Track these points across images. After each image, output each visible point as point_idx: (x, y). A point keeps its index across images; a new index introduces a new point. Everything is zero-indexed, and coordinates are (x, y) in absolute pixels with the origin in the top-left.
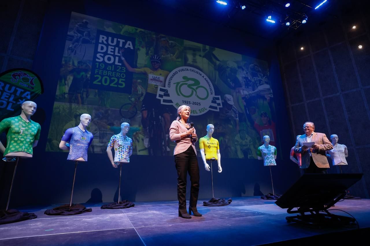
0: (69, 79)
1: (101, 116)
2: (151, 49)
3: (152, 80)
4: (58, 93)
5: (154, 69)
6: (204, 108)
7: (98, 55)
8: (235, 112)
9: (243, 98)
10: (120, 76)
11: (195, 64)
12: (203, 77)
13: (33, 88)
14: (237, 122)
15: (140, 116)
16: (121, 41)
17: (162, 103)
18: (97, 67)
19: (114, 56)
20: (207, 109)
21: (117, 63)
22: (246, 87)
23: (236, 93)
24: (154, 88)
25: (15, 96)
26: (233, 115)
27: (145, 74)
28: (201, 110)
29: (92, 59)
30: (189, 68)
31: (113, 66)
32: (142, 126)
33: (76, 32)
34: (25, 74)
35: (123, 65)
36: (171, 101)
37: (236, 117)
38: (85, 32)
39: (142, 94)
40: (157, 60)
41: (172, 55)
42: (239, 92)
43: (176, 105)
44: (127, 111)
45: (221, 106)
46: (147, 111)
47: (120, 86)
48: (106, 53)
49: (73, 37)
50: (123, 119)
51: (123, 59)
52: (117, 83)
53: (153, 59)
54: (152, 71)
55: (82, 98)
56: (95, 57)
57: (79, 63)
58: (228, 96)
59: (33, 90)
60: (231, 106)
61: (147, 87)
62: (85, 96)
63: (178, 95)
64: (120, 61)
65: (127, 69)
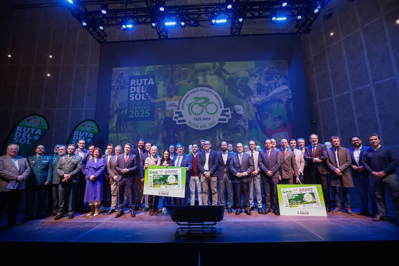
0: (115, 117)
1: (136, 139)
2: (167, 80)
3: (169, 106)
4: (110, 128)
5: (171, 96)
6: (213, 121)
7: (131, 96)
8: (244, 121)
9: (254, 106)
10: (146, 108)
11: (205, 84)
12: (213, 93)
13: (93, 130)
14: (247, 130)
15: (161, 136)
16: (145, 80)
17: (177, 123)
18: (131, 105)
19: (141, 93)
20: (216, 122)
21: (143, 99)
22: (259, 93)
23: (247, 101)
24: (171, 112)
25: (85, 137)
26: (242, 124)
27: (164, 102)
28: (210, 124)
29: (127, 100)
30: (199, 88)
31: (141, 101)
32: (163, 143)
33: (116, 83)
34: (88, 123)
35: (148, 99)
36: (184, 121)
37: (246, 125)
38: (122, 81)
39: (162, 119)
40: (173, 88)
41: (184, 81)
42: (250, 100)
43: (188, 123)
44: (152, 133)
45: (230, 117)
46: (166, 132)
47: (146, 116)
48: (136, 93)
49: (114, 86)
50: (150, 140)
51: (147, 94)
52: (145, 114)
53: (170, 88)
54: (169, 99)
55: (124, 129)
56: (129, 98)
57: (120, 104)
58: (237, 107)
59: (93, 132)
60: (241, 115)
61: (166, 112)
62: (125, 127)
63: (191, 114)
64: (145, 96)
65: (150, 102)
